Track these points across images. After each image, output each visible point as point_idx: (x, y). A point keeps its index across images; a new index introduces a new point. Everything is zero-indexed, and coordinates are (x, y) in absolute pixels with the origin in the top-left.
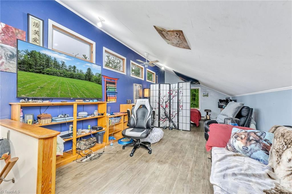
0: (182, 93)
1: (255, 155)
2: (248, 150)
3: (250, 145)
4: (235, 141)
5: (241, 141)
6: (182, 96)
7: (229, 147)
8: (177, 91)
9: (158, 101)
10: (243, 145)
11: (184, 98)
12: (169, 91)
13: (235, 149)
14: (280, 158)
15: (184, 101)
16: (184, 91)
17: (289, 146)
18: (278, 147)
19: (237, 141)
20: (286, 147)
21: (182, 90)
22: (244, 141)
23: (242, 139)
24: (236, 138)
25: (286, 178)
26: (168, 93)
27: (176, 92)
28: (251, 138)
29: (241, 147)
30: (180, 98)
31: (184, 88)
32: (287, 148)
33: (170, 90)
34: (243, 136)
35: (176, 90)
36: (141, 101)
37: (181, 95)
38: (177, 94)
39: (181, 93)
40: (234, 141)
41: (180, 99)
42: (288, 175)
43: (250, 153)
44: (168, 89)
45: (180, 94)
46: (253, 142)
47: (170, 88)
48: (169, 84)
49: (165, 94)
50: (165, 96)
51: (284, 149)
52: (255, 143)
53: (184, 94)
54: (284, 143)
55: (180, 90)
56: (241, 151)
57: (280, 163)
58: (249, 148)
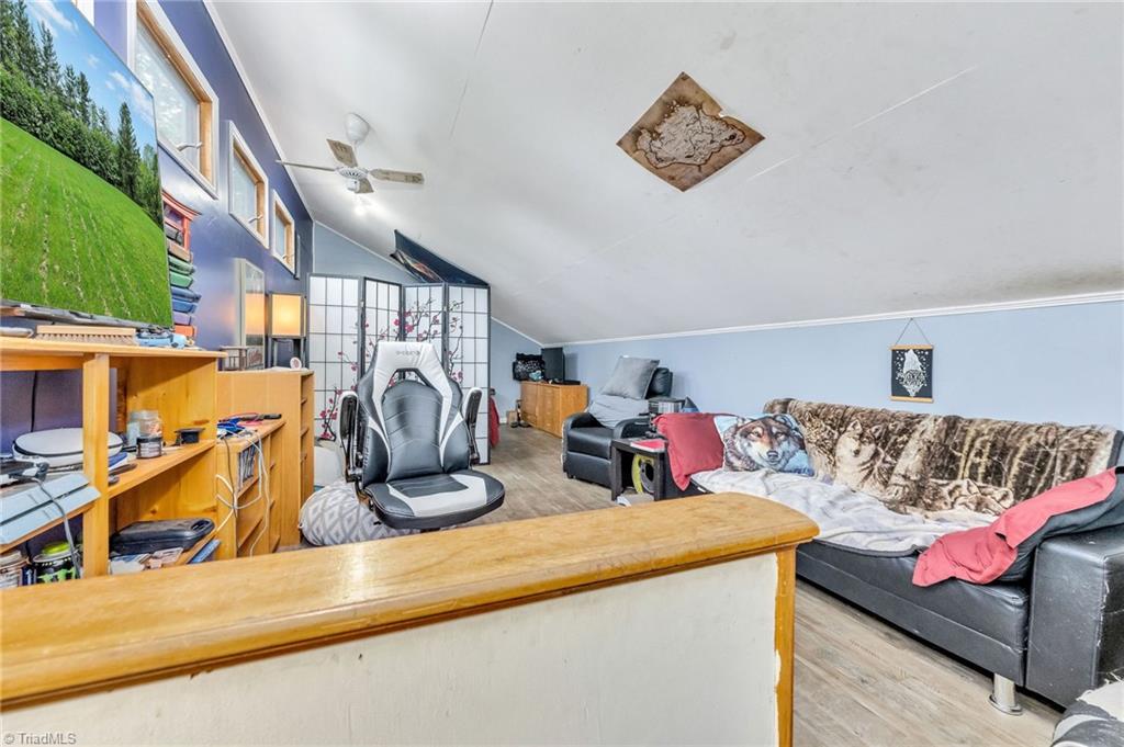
0: (461, 327)
1: (793, 463)
2: (780, 457)
3: (779, 444)
4: (749, 445)
5: (762, 441)
6: (461, 337)
7: (737, 463)
8: (440, 318)
9: (354, 356)
10: (768, 449)
11: (469, 344)
12: (400, 314)
13: (752, 462)
14: (834, 456)
15: (469, 357)
16: (468, 320)
17: (842, 429)
18: (818, 437)
19: (752, 443)
20: (836, 434)
21: (458, 316)
22: (766, 439)
23: (759, 436)
24: (746, 437)
25: (866, 483)
26: (396, 323)
27: (436, 322)
28: (774, 430)
29: (765, 455)
30: (452, 347)
31: (468, 306)
32: (840, 433)
33: (403, 314)
34: (759, 430)
35: (433, 315)
36: (398, 353)
37: (454, 332)
38: (439, 328)
39: (458, 327)
40: (746, 445)
41: (452, 349)
42: (866, 478)
43: (783, 462)
44: (395, 305)
45: (451, 329)
46: (782, 437)
47: (402, 303)
48: (400, 286)
49: (383, 326)
50: (382, 337)
51: (836, 437)
52: (785, 440)
53: (468, 332)
54: (829, 428)
55: (452, 315)
56: (765, 464)
57: (838, 464)
58: (780, 451)
